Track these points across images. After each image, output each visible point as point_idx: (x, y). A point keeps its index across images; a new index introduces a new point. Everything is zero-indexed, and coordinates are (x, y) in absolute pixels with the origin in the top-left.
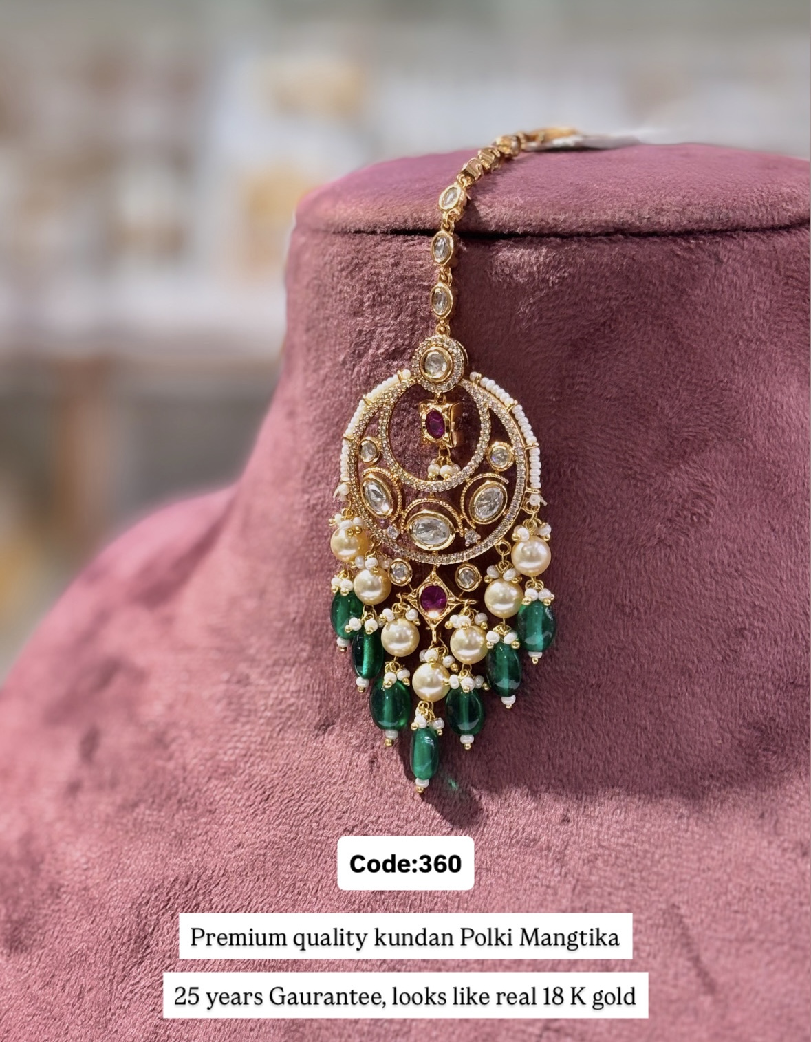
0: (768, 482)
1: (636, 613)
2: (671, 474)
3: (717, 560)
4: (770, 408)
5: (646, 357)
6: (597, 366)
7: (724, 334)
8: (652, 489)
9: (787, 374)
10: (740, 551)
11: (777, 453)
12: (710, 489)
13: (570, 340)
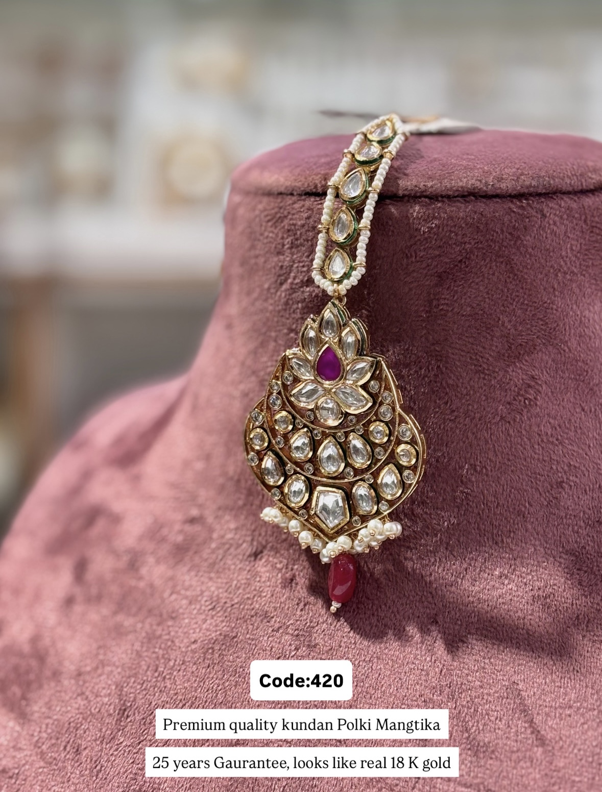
0: (579, 376)
1: (484, 470)
2: (510, 370)
3: (543, 433)
4: (581, 322)
5: (491, 285)
6: (456, 292)
7: (547, 268)
8: (496, 381)
9: (593, 297)
10: (559, 426)
11: (585, 355)
12: (538, 381)
13: (436, 272)
